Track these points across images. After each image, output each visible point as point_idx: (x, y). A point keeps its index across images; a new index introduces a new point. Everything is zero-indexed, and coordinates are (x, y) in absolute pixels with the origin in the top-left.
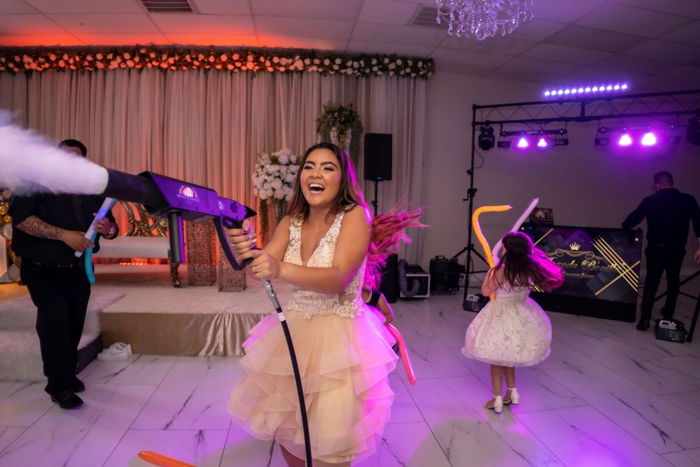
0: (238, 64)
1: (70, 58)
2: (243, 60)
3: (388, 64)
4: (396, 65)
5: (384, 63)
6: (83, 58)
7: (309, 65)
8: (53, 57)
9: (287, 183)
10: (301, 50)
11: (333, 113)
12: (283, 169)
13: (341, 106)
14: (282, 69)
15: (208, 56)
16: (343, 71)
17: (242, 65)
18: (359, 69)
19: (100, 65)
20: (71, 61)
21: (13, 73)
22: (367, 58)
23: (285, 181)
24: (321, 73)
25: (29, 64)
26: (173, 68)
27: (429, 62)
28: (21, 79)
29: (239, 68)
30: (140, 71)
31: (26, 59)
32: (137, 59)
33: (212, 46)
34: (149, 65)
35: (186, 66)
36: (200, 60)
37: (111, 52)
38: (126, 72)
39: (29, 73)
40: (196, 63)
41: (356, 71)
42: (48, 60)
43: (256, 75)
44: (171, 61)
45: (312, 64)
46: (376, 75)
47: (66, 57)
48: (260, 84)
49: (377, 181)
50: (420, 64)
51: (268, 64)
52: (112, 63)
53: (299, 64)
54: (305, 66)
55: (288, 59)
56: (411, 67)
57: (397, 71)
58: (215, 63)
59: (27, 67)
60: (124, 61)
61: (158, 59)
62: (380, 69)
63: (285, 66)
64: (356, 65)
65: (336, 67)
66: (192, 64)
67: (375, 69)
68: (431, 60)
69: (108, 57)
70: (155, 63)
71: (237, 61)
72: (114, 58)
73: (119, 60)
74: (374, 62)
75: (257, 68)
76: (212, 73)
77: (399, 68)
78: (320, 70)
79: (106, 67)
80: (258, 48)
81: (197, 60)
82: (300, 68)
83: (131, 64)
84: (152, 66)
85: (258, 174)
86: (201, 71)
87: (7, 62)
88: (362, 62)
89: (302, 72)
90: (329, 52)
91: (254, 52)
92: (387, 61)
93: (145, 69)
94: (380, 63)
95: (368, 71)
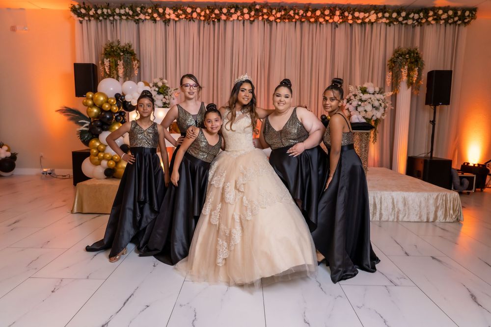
0: (327, 18)
1: (202, 11)
2: (332, 14)
3: (442, 15)
4: (448, 15)
5: (438, 14)
6: (212, 12)
7: (380, 18)
8: (189, 10)
9: (375, 107)
10: (375, 6)
11: (405, 55)
12: (372, 96)
14: (359, 21)
15: (306, 11)
16: (404, 22)
17: (331, 18)
18: (417, 20)
19: (223, 17)
20: (203, 14)
21: (155, 20)
22: (425, 11)
23: (374, 106)
24: (386, 24)
25: (169, 15)
26: (278, 20)
27: (473, 10)
28: (160, 24)
29: (327, 21)
30: (252, 22)
31: (168, 11)
32: (253, 13)
33: (310, 4)
34: (260, 18)
35: (288, 19)
36: (300, 14)
37: (233, 7)
38: (242, 22)
39: (167, 22)
40: (297, 17)
41: (415, 21)
42: (185, 12)
43: (339, 26)
44: (279, 15)
45: (383, 17)
46: (428, 23)
47: (198, 10)
48: (341, 32)
49: (435, 106)
50: (467, 13)
51: (350, 17)
52: (233, 16)
53: (373, 17)
54: (378, 18)
55: (365, 13)
56: (458, 16)
57: (446, 21)
58: (311, 17)
59: (167, 17)
60: (243, 14)
61: (269, 14)
62: (434, 19)
63: (363, 19)
64: (416, 16)
65: (401, 19)
66: (294, 17)
67: (430, 19)
68: (475, 10)
69: (231, 11)
70: (266, 17)
71: (327, 15)
72: (236, 12)
73: (239, 13)
74: (431, 13)
75: (341, 20)
76: (306, 25)
77: (449, 17)
78: (387, 21)
79: (228, 19)
80: (344, 5)
81: (298, 14)
82: (373, 20)
83: (247, 16)
84: (263, 19)
85: (349, 101)
86: (298, 23)
87: (152, 13)
88: (422, 14)
89: (372, 23)
90: (396, 6)
91: (340, 9)
92: (441, 12)
93: (256, 21)
94: (435, 14)
95: (424, 21)
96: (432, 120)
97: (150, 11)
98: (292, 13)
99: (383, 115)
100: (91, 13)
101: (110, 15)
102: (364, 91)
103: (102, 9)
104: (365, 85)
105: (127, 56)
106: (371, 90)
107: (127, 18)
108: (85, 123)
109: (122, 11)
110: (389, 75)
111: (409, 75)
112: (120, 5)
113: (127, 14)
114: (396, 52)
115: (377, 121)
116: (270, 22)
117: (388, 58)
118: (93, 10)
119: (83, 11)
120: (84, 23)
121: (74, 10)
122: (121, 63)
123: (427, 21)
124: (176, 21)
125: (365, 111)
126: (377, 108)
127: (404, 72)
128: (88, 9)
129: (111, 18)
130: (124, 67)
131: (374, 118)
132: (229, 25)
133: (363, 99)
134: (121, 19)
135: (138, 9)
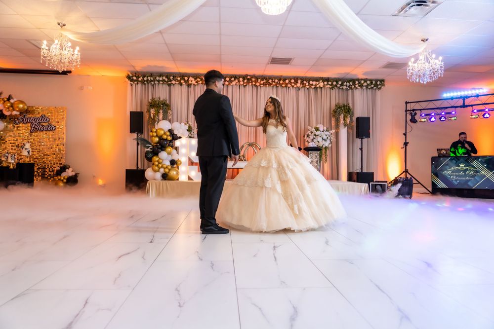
0: (293, 84)
2: (296, 82)
4: (367, 83)
7: (326, 85)
10: (323, 78)
11: (341, 108)
12: (322, 133)
13: (344, 105)
14: (313, 87)
15: (280, 80)
16: (341, 87)
17: (295, 85)
18: (349, 87)
19: (227, 83)
21: (181, 84)
22: (354, 81)
23: (323, 138)
24: (330, 88)
25: (192, 81)
26: (262, 86)
27: (382, 81)
28: (185, 86)
29: (293, 86)
30: (245, 86)
31: (191, 79)
32: (246, 81)
33: (281, 76)
34: (250, 84)
35: (268, 85)
36: (276, 82)
37: (233, 77)
38: (238, 86)
39: (189, 85)
40: (274, 84)
43: (300, 89)
44: (262, 82)
45: (328, 84)
46: (357, 88)
48: (302, 93)
49: (362, 139)
50: (378, 83)
51: (307, 84)
52: (233, 82)
53: (321, 84)
54: (324, 85)
55: (316, 82)
56: (374, 84)
57: (367, 87)
58: (283, 84)
59: (190, 82)
60: (239, 81)
61: (256, 82)
62: (359, 86)
63: (315, 85)
64: (348, 84)
65: (338, 86)
66: (272, 84)
67: (357, 86)
68: (383, 81)
69: (232, 80)
70: (254, 83)
72: (235, 80)
73: (237, 81)
74: (357, 82)
75: (302, 86)
76: (280, 88)
77: (368, 85)
78: (331, 87)
79: (229, 84)
80: (303, 77)
81: (274, 82)
82: (322, 86)
83: (242, 83)
84: (252, 84)
85: (308, 136)
86: (275, 87)
87: (180, 80)
88: (351, 83)
89: (321, 88)
90: (335, 78)
91: (301, 79)
92: (362, 82)
93: (248, 86)
94: (359, 83)
95: (353, 87)
96: (360, 147)
97: (179, 79)
98: (270, 81)
99: (329, 144)
100: (140, 79)
101: (152, 81)
102: (317, 129)
103: (147, 77)
104: (318, 126)
105: (165, 107)
106: (321, 129)
107: (164, 83)
108: (150, 147)
109: (161, 79)
110: (333, 120)
111: (344, 120)
112: (159, 75)
113: (164, 81)
114: (336, 105)
115: (326, 148)
116: (257, 87)
117: (332, 110)
118: (141, 78)
119: (135, 78)
120: (134, 85)
121: (129, 77)
122: (161, 111)
123: (355, 87)
124: (195, 85)
125: (318, 142)
126: (325, 140)
127: (342, 117)
128: (138, 77)
129: (153, 83)
130: (163, 114)
131: (324, 146)
132: (230, 88)
133: (317, 134)
134: (159, 83)
135: (172, 78)
